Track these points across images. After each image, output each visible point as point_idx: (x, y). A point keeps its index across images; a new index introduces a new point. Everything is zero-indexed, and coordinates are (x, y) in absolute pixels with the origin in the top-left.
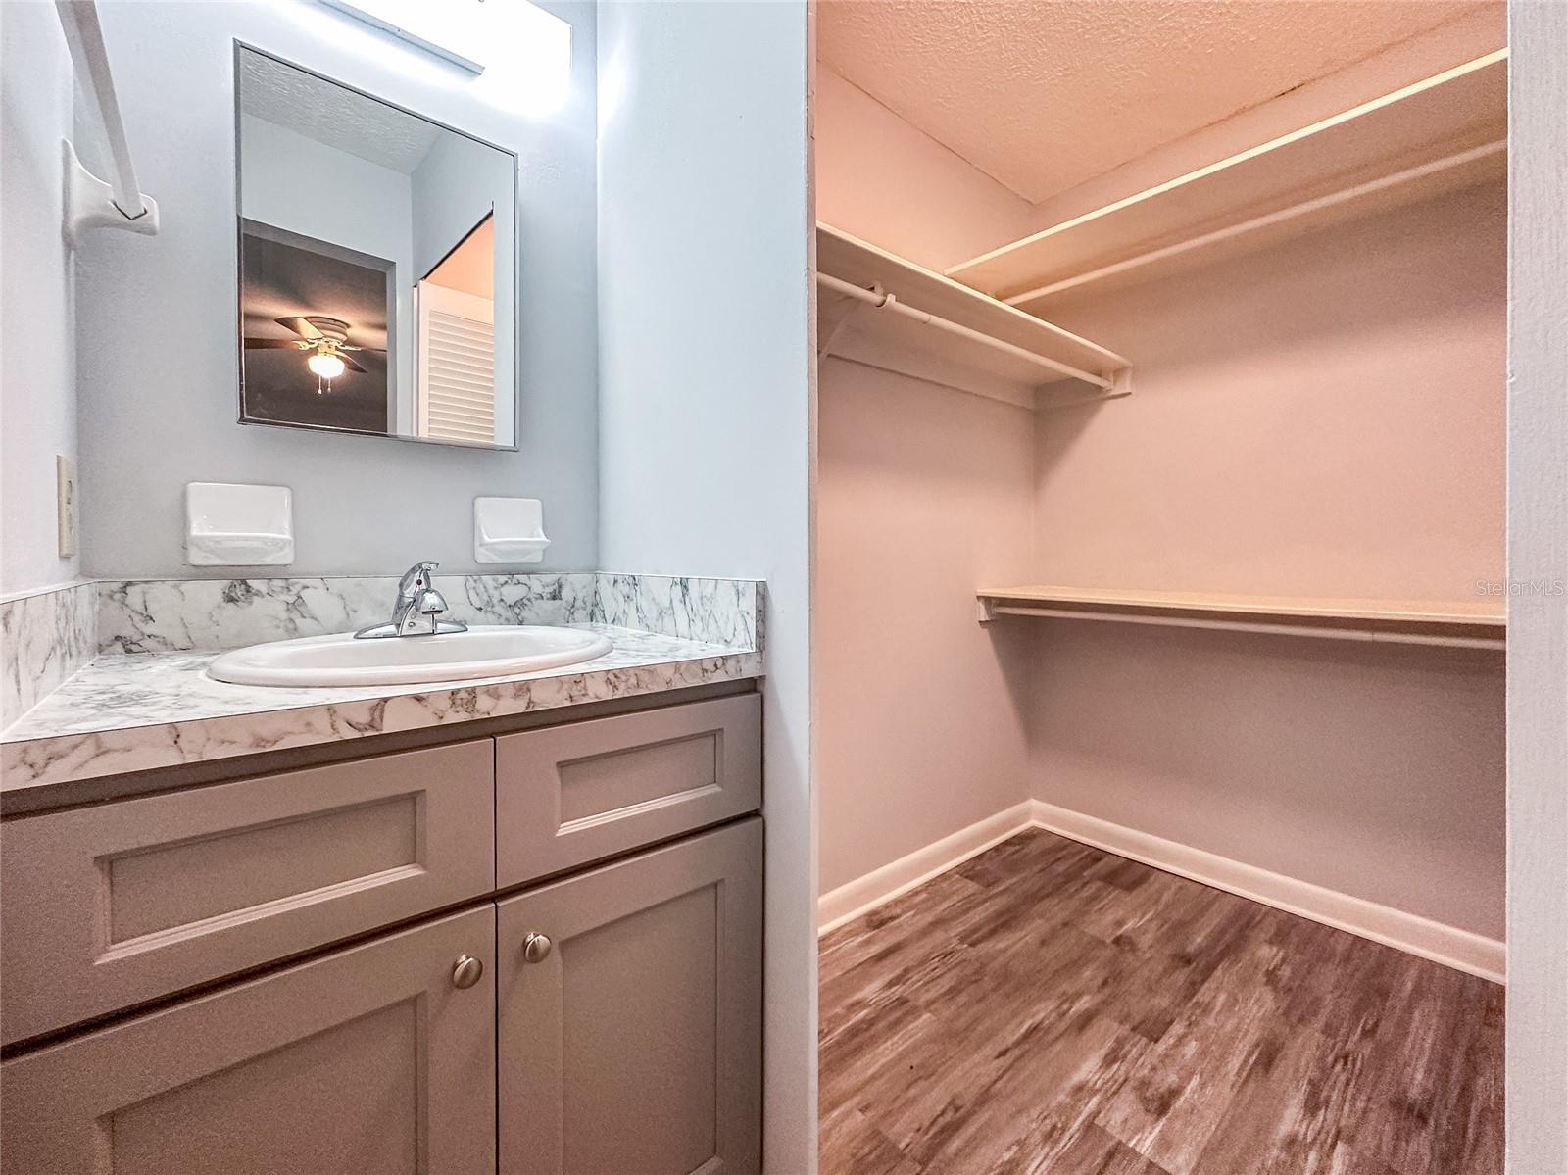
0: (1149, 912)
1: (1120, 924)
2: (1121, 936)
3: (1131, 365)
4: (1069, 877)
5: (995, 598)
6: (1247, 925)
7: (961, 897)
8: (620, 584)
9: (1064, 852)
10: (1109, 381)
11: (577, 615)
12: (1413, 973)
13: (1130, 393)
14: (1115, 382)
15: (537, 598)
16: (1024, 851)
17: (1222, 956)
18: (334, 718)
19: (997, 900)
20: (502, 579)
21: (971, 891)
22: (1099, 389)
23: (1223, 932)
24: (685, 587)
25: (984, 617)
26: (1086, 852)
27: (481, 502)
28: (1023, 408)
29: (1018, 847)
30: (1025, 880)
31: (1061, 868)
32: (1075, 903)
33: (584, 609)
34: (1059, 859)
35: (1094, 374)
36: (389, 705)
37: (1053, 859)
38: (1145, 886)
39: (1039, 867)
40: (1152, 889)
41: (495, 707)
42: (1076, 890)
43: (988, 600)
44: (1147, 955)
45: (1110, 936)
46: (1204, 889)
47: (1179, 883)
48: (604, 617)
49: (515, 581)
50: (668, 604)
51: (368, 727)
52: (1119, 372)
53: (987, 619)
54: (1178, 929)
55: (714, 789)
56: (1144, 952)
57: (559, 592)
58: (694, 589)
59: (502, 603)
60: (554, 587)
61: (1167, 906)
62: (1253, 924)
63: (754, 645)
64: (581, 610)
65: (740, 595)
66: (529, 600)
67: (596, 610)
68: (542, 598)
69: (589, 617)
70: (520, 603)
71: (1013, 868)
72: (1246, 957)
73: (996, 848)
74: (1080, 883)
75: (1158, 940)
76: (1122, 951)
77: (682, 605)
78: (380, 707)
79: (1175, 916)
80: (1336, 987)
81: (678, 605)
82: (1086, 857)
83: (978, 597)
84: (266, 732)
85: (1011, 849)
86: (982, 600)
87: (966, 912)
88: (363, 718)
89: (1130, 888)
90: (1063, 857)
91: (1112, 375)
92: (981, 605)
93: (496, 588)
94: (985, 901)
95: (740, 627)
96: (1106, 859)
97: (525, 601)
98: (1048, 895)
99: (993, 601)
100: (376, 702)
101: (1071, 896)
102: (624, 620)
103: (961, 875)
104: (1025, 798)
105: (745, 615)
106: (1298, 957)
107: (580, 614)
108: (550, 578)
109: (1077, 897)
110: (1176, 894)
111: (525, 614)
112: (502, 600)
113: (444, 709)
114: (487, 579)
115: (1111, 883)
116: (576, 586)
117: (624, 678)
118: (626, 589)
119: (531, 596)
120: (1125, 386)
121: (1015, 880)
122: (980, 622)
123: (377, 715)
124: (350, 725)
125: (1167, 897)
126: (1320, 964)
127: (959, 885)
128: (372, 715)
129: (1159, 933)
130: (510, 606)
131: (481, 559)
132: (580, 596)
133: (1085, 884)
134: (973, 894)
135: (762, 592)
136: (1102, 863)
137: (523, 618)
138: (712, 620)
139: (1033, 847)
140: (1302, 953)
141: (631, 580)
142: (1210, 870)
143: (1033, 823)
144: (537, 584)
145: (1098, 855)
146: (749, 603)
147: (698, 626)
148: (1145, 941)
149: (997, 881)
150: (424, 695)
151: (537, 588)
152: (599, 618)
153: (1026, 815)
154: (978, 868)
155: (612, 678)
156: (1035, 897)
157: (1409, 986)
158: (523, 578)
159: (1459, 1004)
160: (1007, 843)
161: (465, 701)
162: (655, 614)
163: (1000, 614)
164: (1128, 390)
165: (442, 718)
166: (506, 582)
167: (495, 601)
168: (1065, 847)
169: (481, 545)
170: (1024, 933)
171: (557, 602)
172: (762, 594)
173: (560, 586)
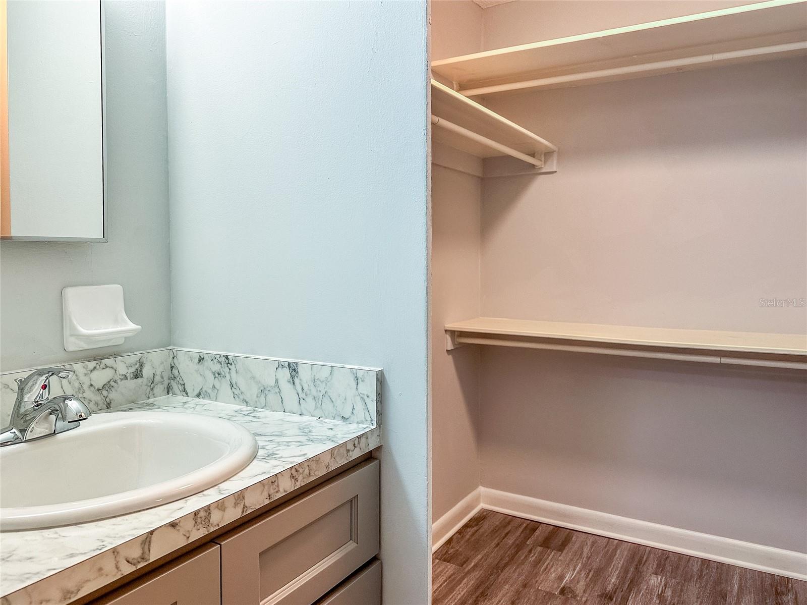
0: (577, 565)
1: (561, 578)
2: (564, 587)
3: (556, 149)
4: (519, 547)
5: (458, 331)
6: (640, 562)
7: (444, 578)
8: (208, 363)
9: (509, 528)
10: (541, 161)
11: (156, 391)
12: (736, 578)
13: (556, 172)
14: (545, 162)
15: (122, 380)
16: (481, 531)
17: (630, 589)
18: (117, 559)
19: (472, 575)
20: (91, 365)
21: (450, 572)
22: (533, 166)
23: (626, 572)
24: (295, 370)
25: (450, 346)
26: (525, 525)
27: (70, 292)
28: (473, 176)
29: (475, 528)
30: (486, 556)
31: (510, 541)
32: (526, 567)
33: (162, 383)
34: (507, 534)
35: (529, 155)
36: (154, 537)
37: (503, 535)
38: (570, 545)
39: (496, 541)
40: (576, 546)
41: (223, 518)
42: (526, 556)
43: (454, 334)
44: (584, 599)
45: (557, 588)
46: (609, 541)
47: (592, 539)
48: (185, 390)
49: (103, 366)
50: (273, 383)
51: (140, 560)
52: (548, 154)
53: (452, 348)
54: (599, 574)
55: (351, 546)
56: (582, 597)
57: (141, 371)
58: (304, 374)
59: (92, 388)
60: (137, 367)
61: (588, 558)
62: (643, 562)
63: (375, 423)
64: (159, 385)
65: (360, 380)
66: (115, 382)
67: (174, 384)
68: (126, 377)
69: (166, 390)
70: (108, 386)
71: (476, 546)
72: (644, 587)
73: (460, 532)
74: (526, 551)
75: (587, 586)
76: (567, 599)
77: (290, 386)
78: (148, 539)
79: (595, 565)
80: (698, 598)
81: (286, 386)
82: (526, 527)
83: (446, 331)
84: (70, 585)
85: (471, 531)
86: (449, 333)
87: (452, 590)
88: (136, 553)
89: (561, 548)
90: (509, 532)
91: (543, 156)
92: (448, 338)
93: (86, 374)
94: (463, 578)
95: (359, 406)
96: (540, 528)
97: (112, 383)
98: (506, 565)
99: (456, 333)
100: (145, 536)
101: (523, 563)
102: (213, 395)
103: (440, 560)
104: (474, 487)
105: (365, 397)
106: (673, 581)
107: (159, 389)
108: (133, 359)
109: (528, 562)
110: (592, 548)
111: (113, 395)
112: (91, 385)
113: (190, 530)
114: (78, 367)
115: (548, 548)
116: (155, 362)
117: (301, 471)
118: (216, 367)
119: (117, 378)
120: (553, 165)
121: (480, 556)
122: (447, 350)
123: (146, 547)
124: (128, 562)
125: (586, 550)
126: (686, 583)
127: (440, 569)
128: (143, 549)
129: (588, 580)
130: (98, 390)
131: (71, 348)
132: (158, 373)
133: (530, 551)
134: (454, 574)
135: (380, 379)
136: (538, 532)
137: (110, 400)
138: (326, 400)
139: (486, 526)
140: (675, 578)
141: (223, 359)
142: (612, 526)
143: (483, 505)
144: (122, 366)
145: (534, 526)
146: (370, 388)
147: (310, 404)
148: (580, 587)
149: (467, 560)
150: (177, 521)
151: (122, 369)
152: (177, 391)
153: (477, 500)
154: (451, 551)
155: (293, 473)
156: (498, 568)
157: (736, 587)
158: (109, 362)
159: (762, 592)
160: (466, 526)
161: (203, 518)
162: (255, 391)
163: (460, 343)
164: (554, 170)
165: (188, 538)
166: (95, 368)
167: (85, 387)
168: (509, 523)
169: (72, 335)
170: (498, 598)
171: (139, 380)
172: (381, 380)
173: (141, 366)
